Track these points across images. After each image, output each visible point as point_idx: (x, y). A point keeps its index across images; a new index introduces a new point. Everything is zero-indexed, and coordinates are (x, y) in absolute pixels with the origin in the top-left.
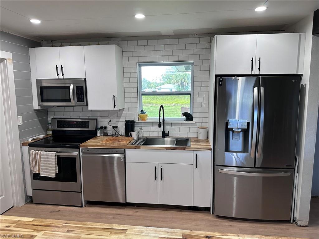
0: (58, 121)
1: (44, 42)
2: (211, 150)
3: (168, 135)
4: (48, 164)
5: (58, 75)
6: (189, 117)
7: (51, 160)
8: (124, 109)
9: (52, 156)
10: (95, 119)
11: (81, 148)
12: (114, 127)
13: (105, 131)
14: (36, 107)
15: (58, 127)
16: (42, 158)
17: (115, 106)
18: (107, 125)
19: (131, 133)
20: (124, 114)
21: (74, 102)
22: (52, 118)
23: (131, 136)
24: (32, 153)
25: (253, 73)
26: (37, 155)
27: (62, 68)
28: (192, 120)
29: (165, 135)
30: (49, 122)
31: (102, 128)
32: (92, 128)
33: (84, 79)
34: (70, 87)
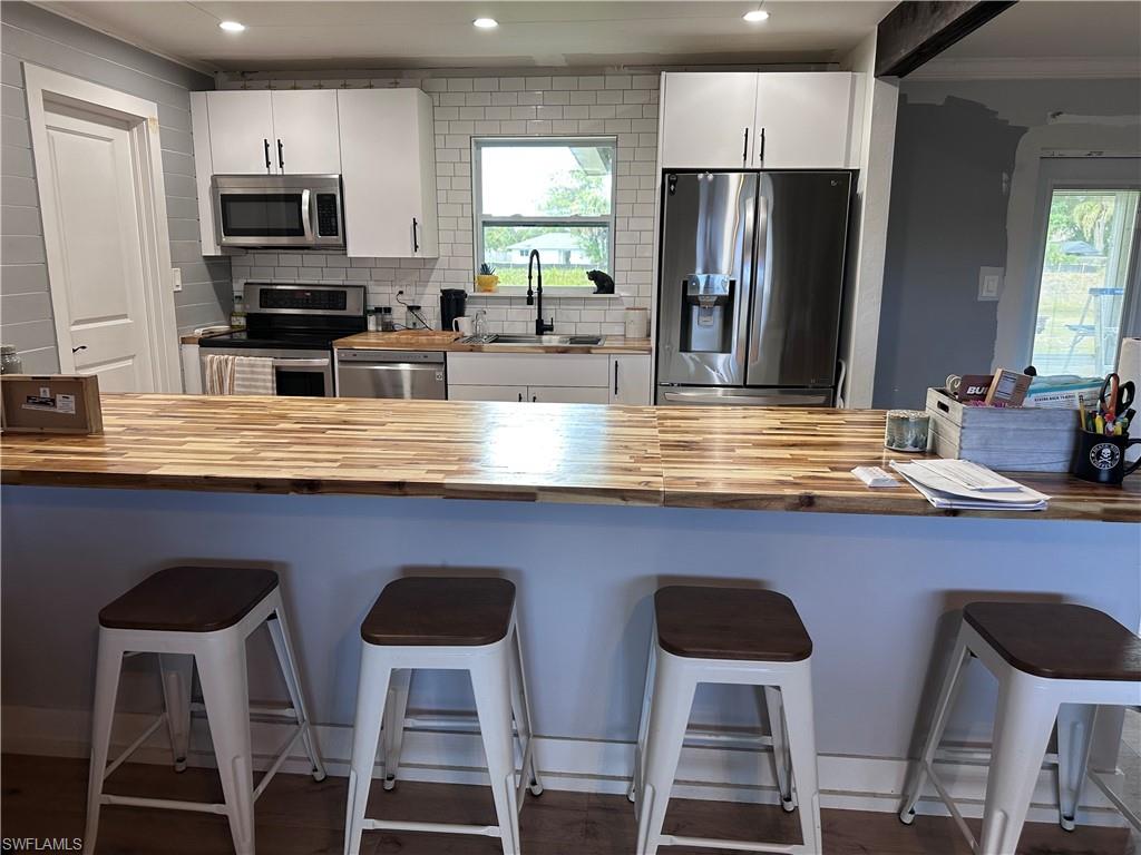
0: (261, 290)
1: (221, 78)
2: (651, 350)
3: (551, 328)
4: (256, 387)
5: (268, 164)
6: (604, 283)
7: (263, 377)
8: (437, 259)
9: (264, 366)
10: (360, 287)
11: (336, 350)
12: (411, 308)
13: (388, 318)
14: (210, 248)
15: (261, 306)
16: (239, 372)
17: (416, 247)
18: (393, 304)
19: (456, 322)
20: (435, 275)
21: (311, 235)
22: (246, 284)
23: (457, 329)
24: (212, 362)
25: (748, 166)
26: (223, 364)
27: (280, 146)
28: (612, 292)
29: (542, 328)
30: (236, 294)
31: (378, 310)
32: (353, 308)
33: (337, 176)
34: (301, 196)
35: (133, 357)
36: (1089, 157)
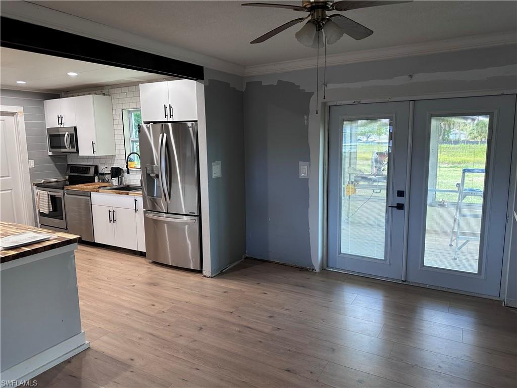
4: (44, 201)
5: (59, 124)
8: (115, 155)
13: (103, 177)
15: (72, 172)
17: (94, 152)
21: (68, 148)
27: (61, 117)
31: (100, 174)
32: (91, 174)
33: (75, 128)
35: (11, 190)
36: (354, 104)
